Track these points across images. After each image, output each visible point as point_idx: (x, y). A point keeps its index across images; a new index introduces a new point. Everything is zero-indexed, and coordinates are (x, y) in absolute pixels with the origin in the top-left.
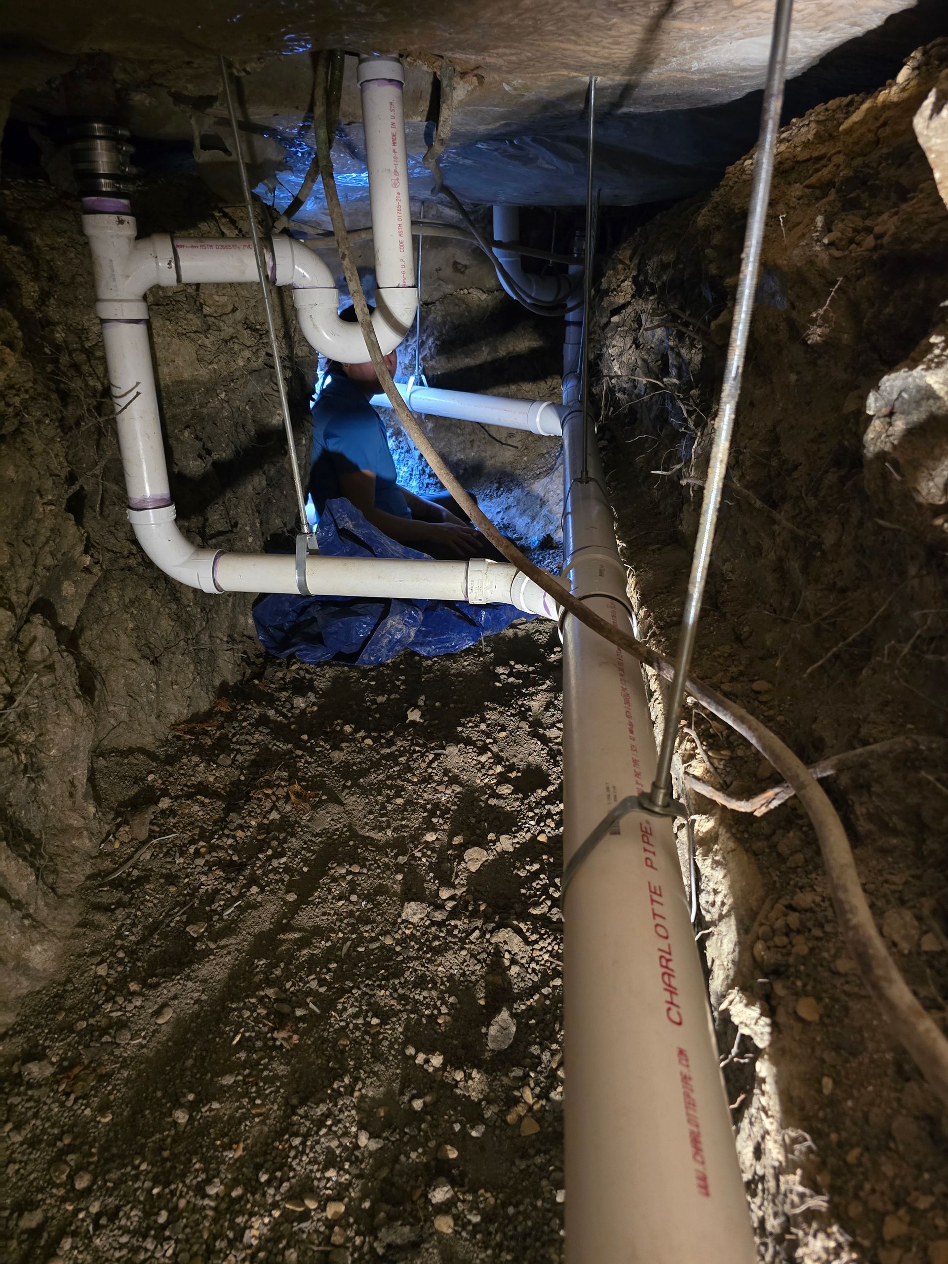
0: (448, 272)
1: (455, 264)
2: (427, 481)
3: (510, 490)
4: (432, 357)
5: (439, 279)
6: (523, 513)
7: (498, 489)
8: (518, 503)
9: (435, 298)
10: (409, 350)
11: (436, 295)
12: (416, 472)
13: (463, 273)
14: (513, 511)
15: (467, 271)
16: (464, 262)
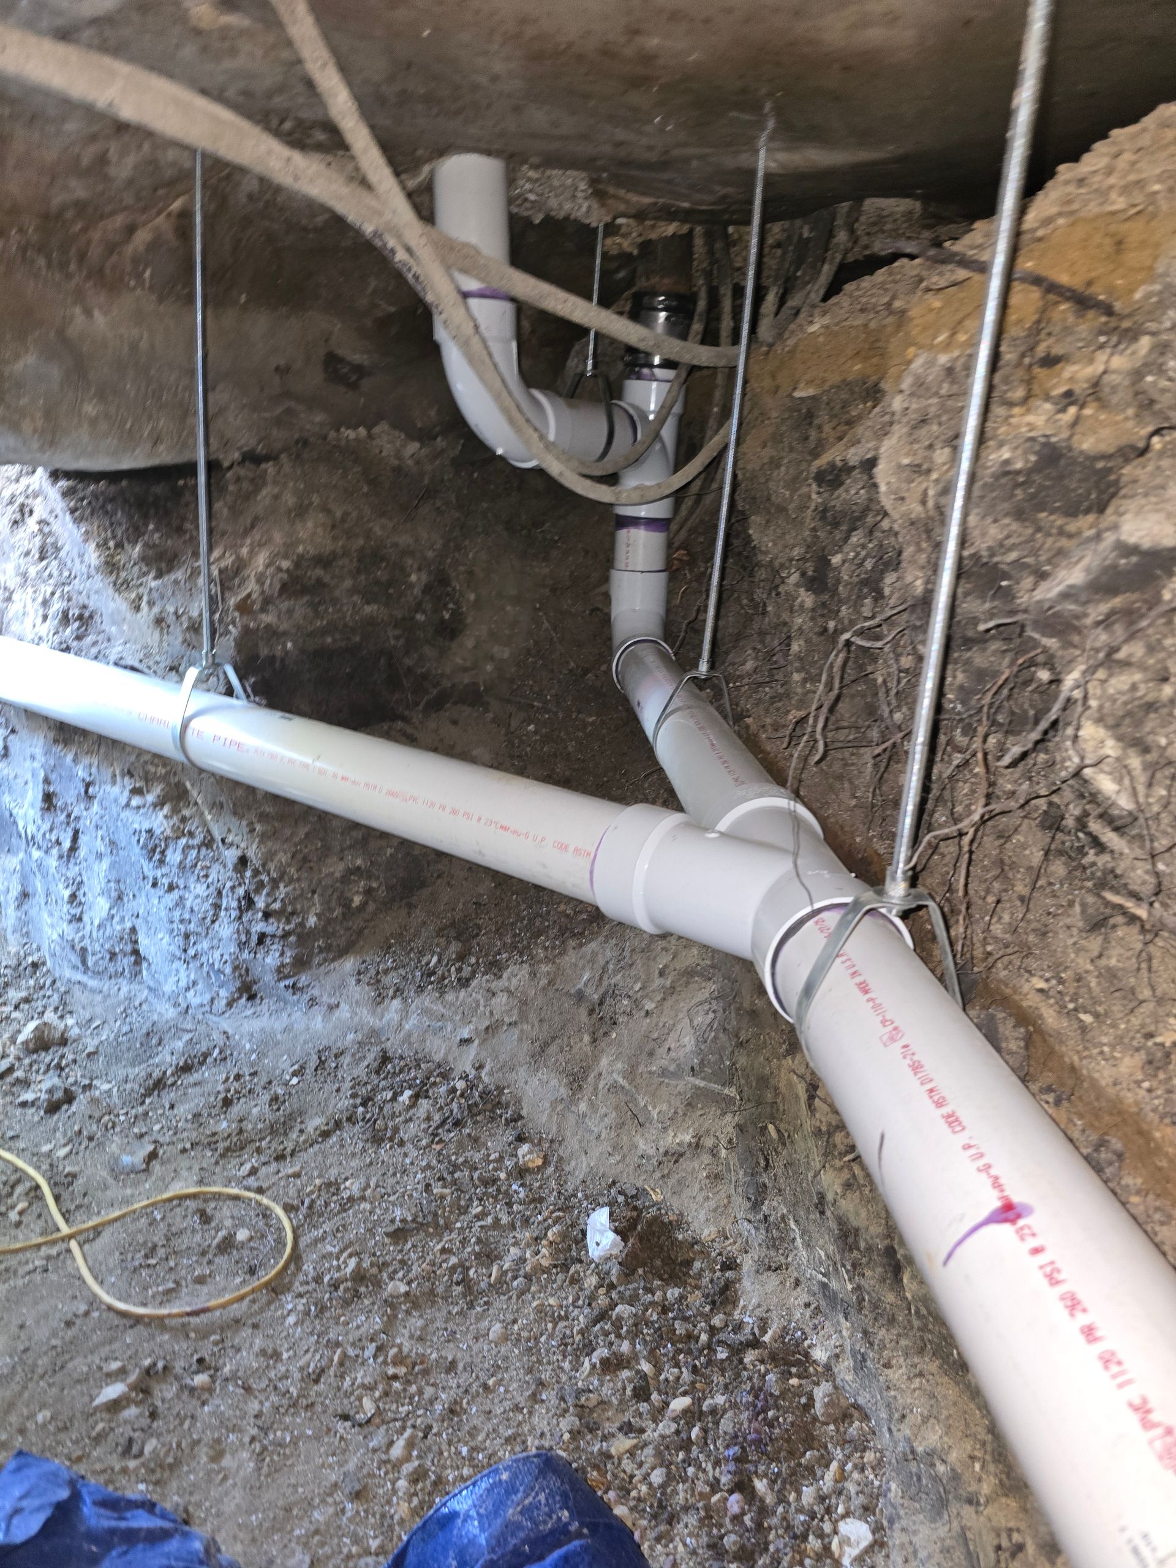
0: (314, 378)
1: (332, 361)
2: (259, 927)
3: (495, 968)
4: (267, 602)
5: (287, 394)
6: (539, 1053)
7: (461, 957)
8: (523, 1016)
9: (278, 445)
10: (201, 581)
11: (280, 436)
12: (230, 902)
13: (354, 386)
14: (509, 1042)
15: (366, 384)
16: (357, 358)
